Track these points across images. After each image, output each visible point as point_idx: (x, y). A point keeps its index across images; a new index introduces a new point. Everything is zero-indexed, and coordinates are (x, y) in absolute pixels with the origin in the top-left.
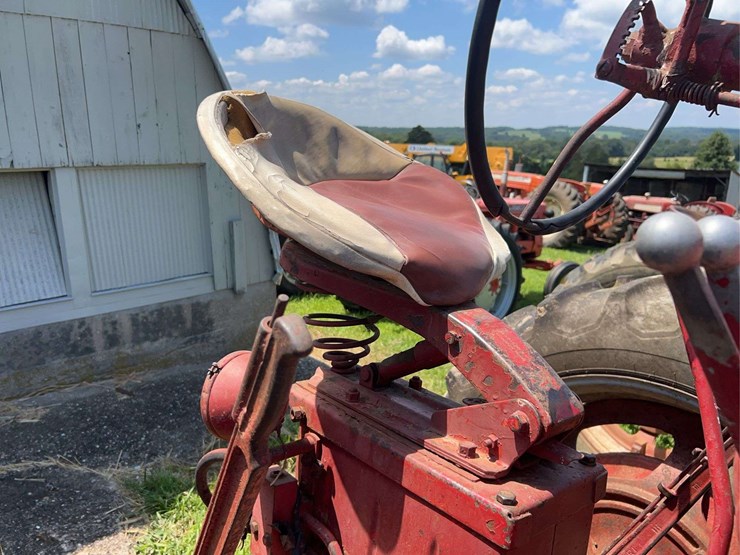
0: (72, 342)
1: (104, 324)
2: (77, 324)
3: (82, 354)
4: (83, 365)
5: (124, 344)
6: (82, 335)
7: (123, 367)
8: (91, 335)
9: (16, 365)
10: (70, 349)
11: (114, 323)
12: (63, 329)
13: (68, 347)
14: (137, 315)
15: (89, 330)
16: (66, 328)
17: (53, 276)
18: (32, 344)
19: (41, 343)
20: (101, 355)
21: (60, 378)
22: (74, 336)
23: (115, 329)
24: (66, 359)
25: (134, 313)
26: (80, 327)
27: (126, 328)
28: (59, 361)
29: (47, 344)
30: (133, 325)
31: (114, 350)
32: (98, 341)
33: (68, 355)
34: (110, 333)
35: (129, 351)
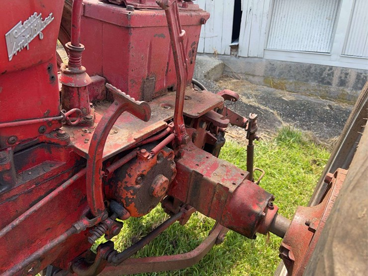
0: (323, 76)
1: (341, 73)
2: (328, 68)
3: (325, 84)
4: (324, 90)
5: (348, 87)
6: (329, 75)
7: (342, 99)
8: (333, 77)
9: (297, 78)
10: (320, 80)
11: (347, 74)
12: (321, 69)
13: (320, 78)
14: (361, 74)
15: (333, 73)
16: (323, 68)
17: (327, 42)
18: (306, 71)
19: (310, 72)
20: (334, 88)
21: (312, 91)
22: (325, 74)
23: (346, 77)
24: (317, 84)
25: (359, 72)
26: (329, 70)
27: (352, 79)
28: (314, 83)
29: (312, 74)
30: (357, 78)
31: (341, 88)
32: (335, 80)
33: (319, 82)
34: (343, 78)
35: (349, 92)
